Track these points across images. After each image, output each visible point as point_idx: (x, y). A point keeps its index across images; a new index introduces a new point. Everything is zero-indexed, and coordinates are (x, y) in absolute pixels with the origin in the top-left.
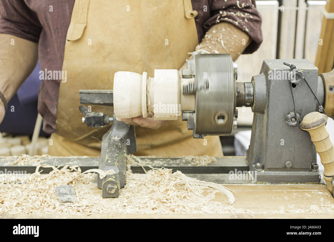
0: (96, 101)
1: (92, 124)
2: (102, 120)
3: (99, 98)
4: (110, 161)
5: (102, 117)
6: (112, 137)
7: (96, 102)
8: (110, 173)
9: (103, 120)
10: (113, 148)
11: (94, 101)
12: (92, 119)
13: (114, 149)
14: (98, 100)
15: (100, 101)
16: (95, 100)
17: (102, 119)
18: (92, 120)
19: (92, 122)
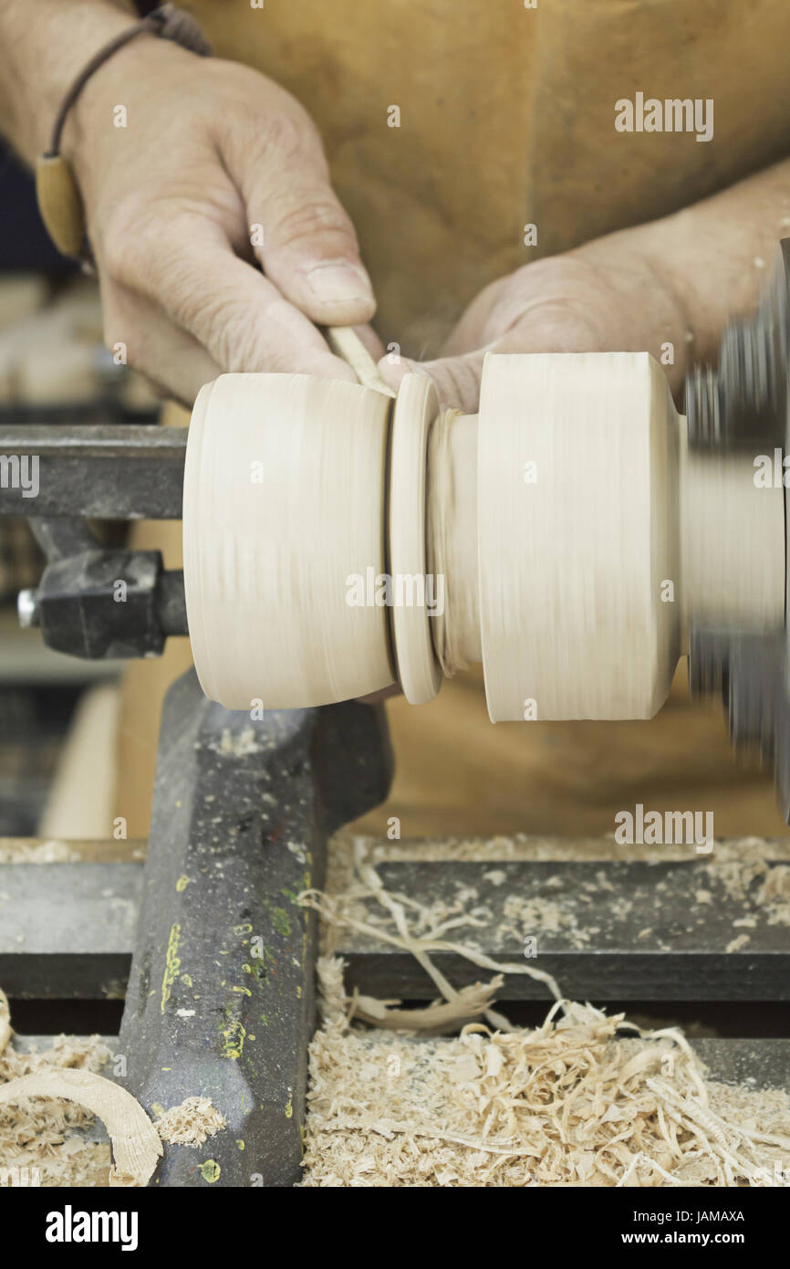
0: (98, 505)
1: (87, 643)
2: (150, 620)
3: (114, 489)
4: (192, 1013)
5: (149, 601)
6: (218, 738)
7: (96, 510)
8: (189, 1135)
9: (157, 617)
10: (221, 856)
11: (82, 505)
12: (82, 611)
13: (229, 861)
14: (109, 500)
15: (121, 507)
16: (92, 501)
17: (149, 612)
18: (83, 621)
19: (85, 632)
